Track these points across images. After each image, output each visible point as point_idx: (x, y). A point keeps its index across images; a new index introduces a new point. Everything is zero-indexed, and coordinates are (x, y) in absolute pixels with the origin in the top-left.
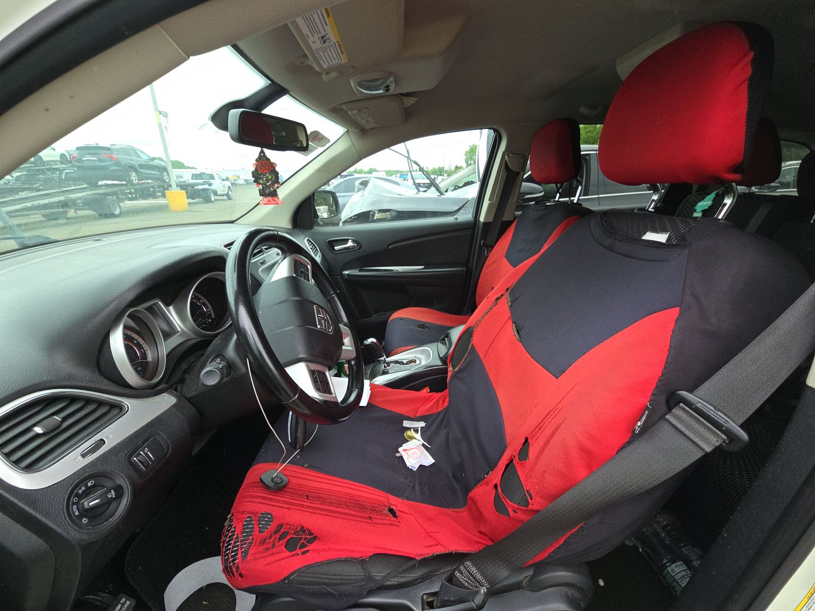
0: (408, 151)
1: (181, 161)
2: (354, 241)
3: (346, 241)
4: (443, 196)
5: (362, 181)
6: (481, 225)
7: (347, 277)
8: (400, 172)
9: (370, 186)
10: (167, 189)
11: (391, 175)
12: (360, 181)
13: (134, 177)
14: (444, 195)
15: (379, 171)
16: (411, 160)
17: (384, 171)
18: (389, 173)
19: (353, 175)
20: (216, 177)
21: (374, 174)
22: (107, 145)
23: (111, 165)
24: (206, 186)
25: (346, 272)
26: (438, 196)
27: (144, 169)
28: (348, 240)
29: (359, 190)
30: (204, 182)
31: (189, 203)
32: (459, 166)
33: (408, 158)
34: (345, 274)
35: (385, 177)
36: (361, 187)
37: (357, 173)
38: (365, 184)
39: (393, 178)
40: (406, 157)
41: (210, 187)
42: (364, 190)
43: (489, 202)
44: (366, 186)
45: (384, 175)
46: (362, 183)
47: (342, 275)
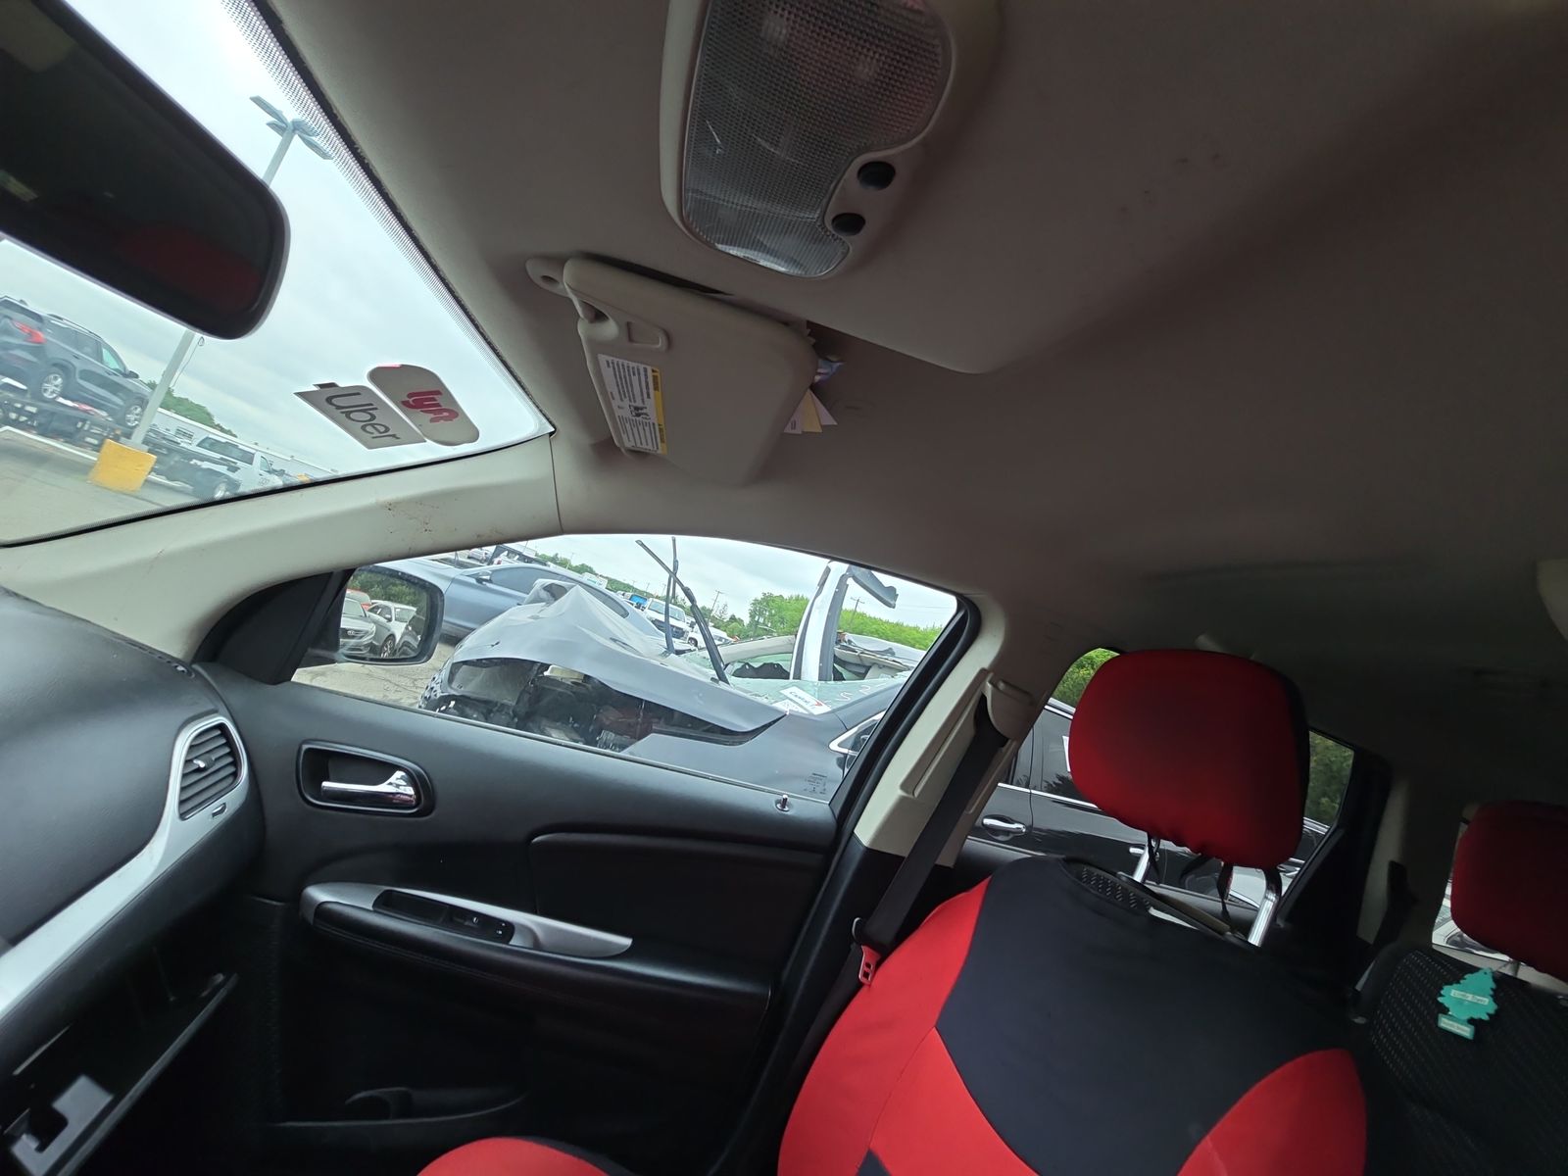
0: (676, 562)
1: (210, 409)
2: (413, 779)
3: (385, 770)
4: (722, 685)
5: (551, 585)
6: (855, 858)
7: (310, 917)
8: (635, 590)
9: (565, 601)
10: (116, 439)
11: (616, 591)
12: (549, 581)
13: (53, 386)
14: (727, 682)
15: (596, 574)
16: (677, 581)
17: (606, 578)
18: (614, 585)
19: (545, 565)
20: (257, 460)
21: (586, 578)
22: (42, 312)
23: (20, 347)
24: (222, 469)
25: (319, 894)
26: (712, 679)
27: (88, 381)
28: (394, 768)
29: (537, 600)
30: (222, 459)
31: (147, 482)
32: (737, 617)
33: (673, 574)
34: (311, 901)
35: (603, 588)
36: (544, 594)
37: (556, 563)
38: (555, 592)
39: (618, 596)
40: (667, 569)
41: (230, 474)
42: (549, 603)
43: (900, 793)
44: (556, 600)
45: (603, 586)
46: (548, 588)
47: (297, 897)
